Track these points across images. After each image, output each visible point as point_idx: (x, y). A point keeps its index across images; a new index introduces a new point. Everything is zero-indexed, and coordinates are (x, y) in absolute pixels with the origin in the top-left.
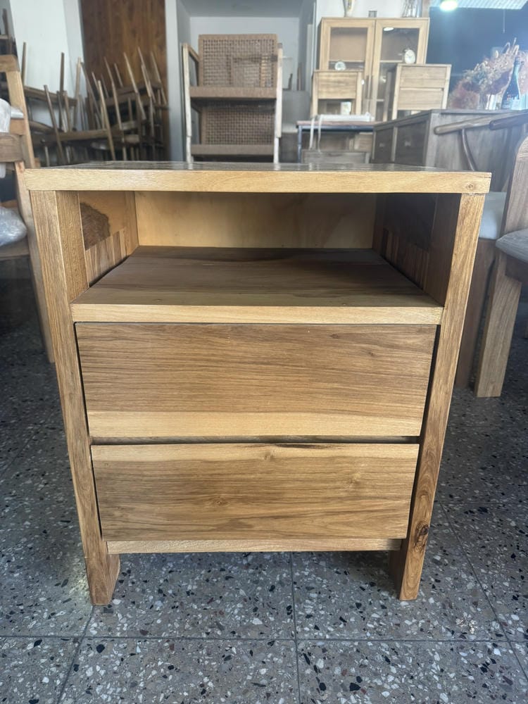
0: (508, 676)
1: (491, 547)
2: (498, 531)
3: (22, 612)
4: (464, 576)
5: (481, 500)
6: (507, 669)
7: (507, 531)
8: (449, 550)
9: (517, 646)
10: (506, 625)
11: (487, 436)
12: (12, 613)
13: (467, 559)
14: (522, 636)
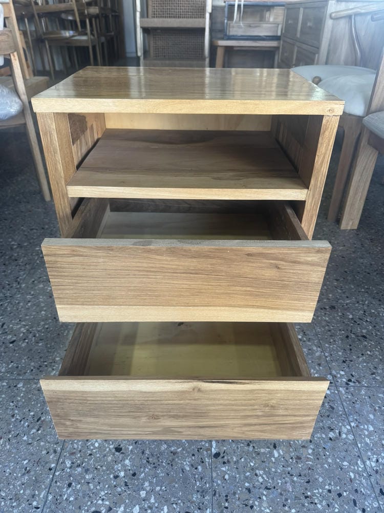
0: (333, 405)
1: (334, 331)
2: (340, 321)
3: (46, 366)
4: (315, 348)
5: (333, 300)
6: (332, 401)
7: (346, 321)
8: (308, 332)
9: (341, 389)
10: (336, 377)
11: (343, 257)
12: (40, 366)
13: (318, 337)
14: (344, 383)
